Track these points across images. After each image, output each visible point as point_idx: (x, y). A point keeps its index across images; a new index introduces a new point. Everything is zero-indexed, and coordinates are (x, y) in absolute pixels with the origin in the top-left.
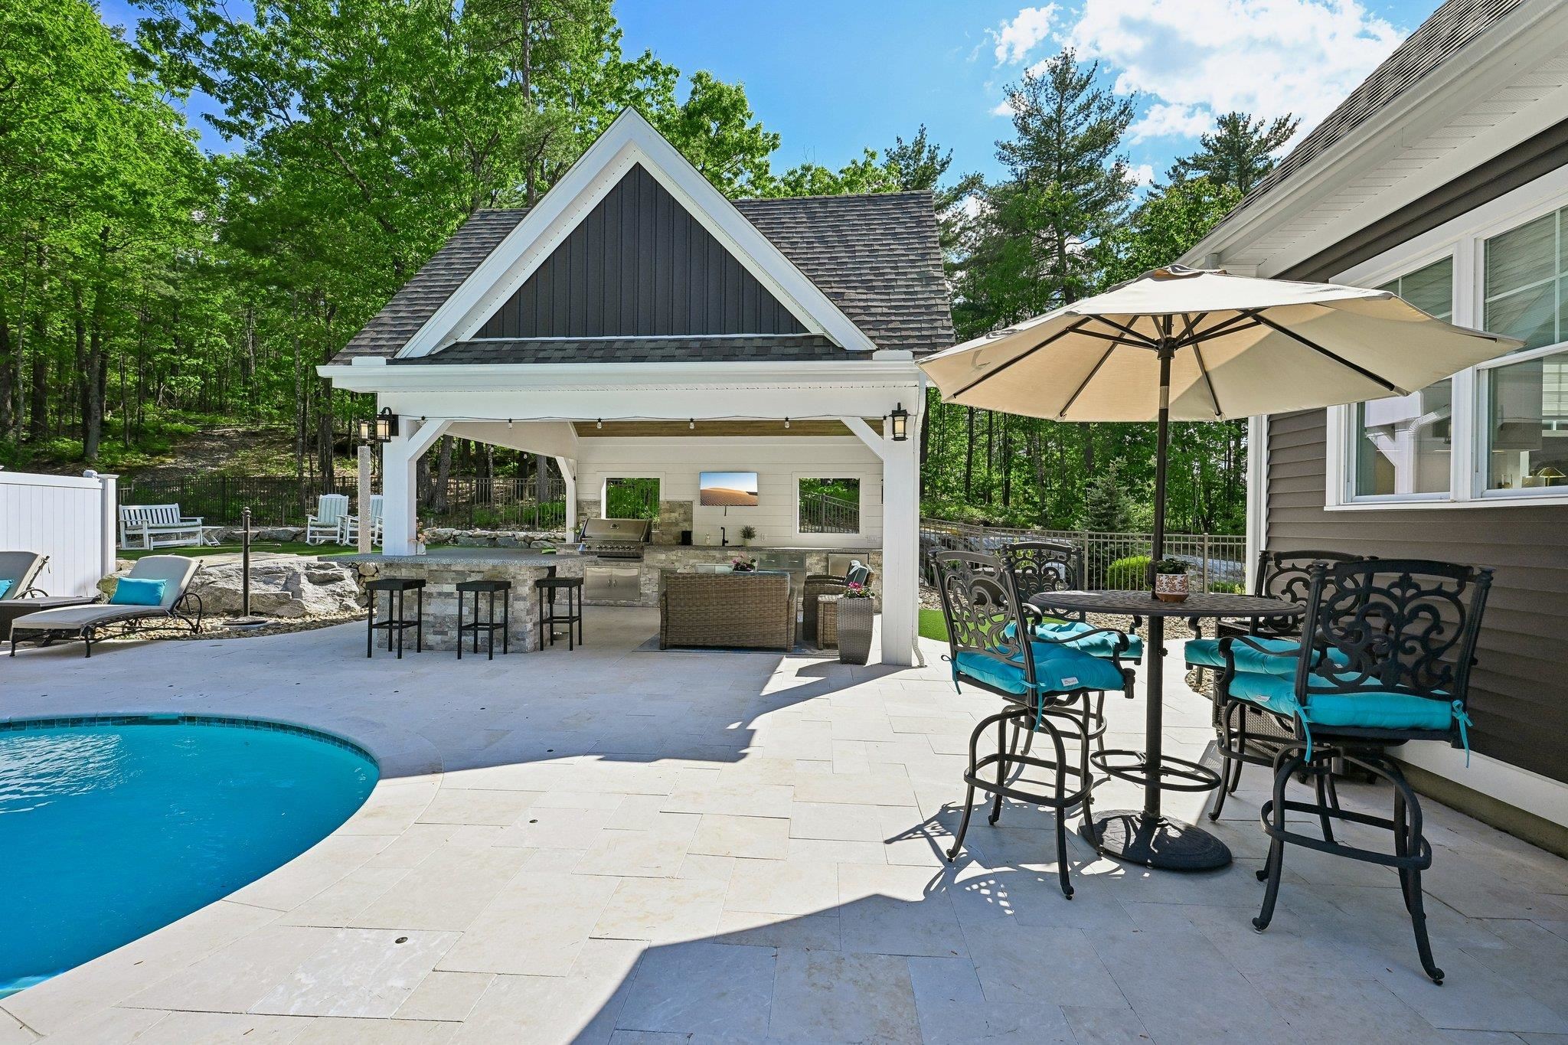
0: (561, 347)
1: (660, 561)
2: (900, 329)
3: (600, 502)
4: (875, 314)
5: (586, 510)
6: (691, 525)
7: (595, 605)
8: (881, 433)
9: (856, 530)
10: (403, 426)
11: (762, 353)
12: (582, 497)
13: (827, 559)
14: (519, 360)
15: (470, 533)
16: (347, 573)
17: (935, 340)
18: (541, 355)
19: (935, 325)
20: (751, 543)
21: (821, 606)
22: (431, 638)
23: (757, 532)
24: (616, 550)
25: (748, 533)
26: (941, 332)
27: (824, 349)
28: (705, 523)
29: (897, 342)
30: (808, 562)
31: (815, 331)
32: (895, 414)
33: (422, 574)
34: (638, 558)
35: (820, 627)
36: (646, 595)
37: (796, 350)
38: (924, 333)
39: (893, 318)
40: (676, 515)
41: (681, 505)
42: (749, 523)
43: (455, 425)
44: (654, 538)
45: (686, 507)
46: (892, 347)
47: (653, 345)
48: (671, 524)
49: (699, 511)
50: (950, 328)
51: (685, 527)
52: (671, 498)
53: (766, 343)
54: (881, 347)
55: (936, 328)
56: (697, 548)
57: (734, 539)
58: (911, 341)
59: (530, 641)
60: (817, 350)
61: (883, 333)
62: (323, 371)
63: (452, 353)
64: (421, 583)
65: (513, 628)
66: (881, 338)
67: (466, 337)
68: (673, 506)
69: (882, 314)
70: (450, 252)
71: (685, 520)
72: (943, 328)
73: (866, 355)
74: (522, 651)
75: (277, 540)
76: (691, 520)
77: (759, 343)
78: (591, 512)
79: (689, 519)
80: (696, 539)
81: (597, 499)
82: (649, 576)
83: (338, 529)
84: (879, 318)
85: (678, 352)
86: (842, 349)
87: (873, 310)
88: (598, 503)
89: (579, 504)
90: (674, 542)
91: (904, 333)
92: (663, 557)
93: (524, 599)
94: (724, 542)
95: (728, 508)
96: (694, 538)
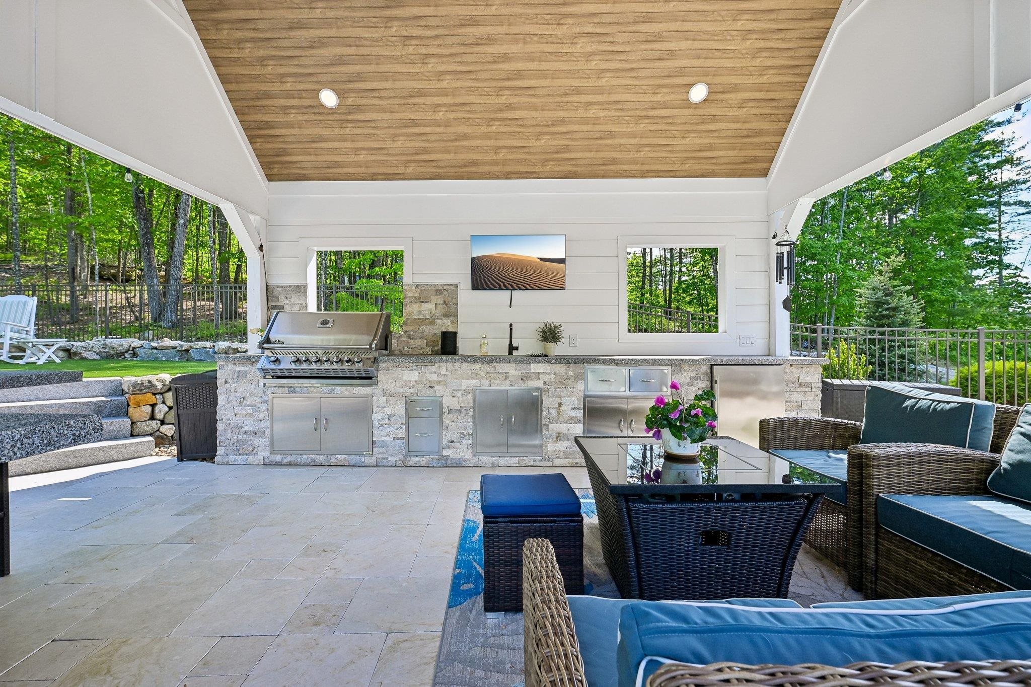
1: (407, 384)
3: (305, 287)
5: (282, 301)
6: (455, 322)
7: (290, 464)
9: (713, 327)
12: (274, 280)
20: (557, 349)
23: (566, 332)
24: (326, 366)
25: (550, 335)
28: (477, 320)
34: (368, 378)
36: (384, 445)
40: (430, 306)
41: (438, 291)
42: (552, 319)
44: (394, 344)
45: (446, 295)
48: (423, 322)
49: (467, 300)
51: (447, 325)
56: (473, 359)
57: (528, 344)
68: (424, 294)
71: (446, 315)
76: (455, 315)
78: (288, 303)
79: (451, 312)
80: (463, 346)
81: (301, 282)
82: (389, 411)
88: (301, 289)
89: (269, 292)
90: (428, 350)
94: (512, 349)
95: (516, 294)
96: (460, 343)
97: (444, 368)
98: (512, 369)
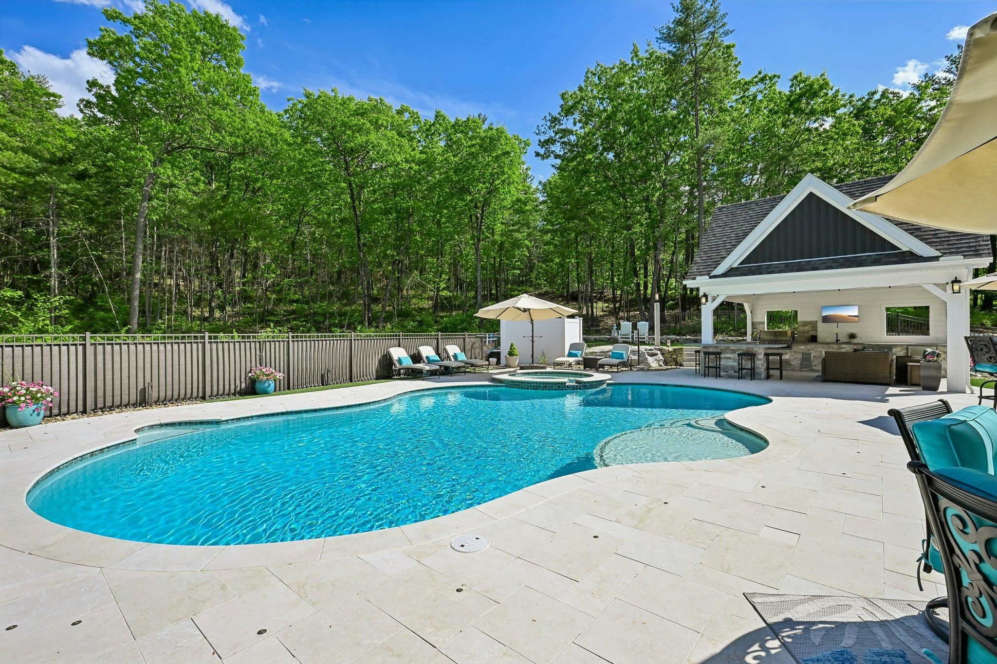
0: (777, 266)
1: (801, 349)
2: (956, 244)
4: (941, 237)
5: (757, 327)
6: (817, 333)
8: (945, 291)
10: (710, 299)
11: (877, 262)
12: (755, 320)
13: (907, 349)
14: (761, 273)
15: (684, 337)
16: (659, 352)
17: (978, 248)
18: (769, 270)
19: (979, 240)
20: (855, 341)
21: (909, 368)
22: (722, 373)
23: (858, 335)
25: (852, 336)
26: (982, 243)
27: (910, 257)
28: (825, 331)
29: (954, 250)
30: (894, 350)
31: (904, 249)
32: (953, 282)
33: (718, 350)
34: (789, 348)
35: (909, 376)
36: (794, 365)
37: (895, 259)
38: (971, 245)
39: (952, 238)
40: (807, 328)
41: (810, 323)
42: (854, 331)
43: (728, 297)
44: (797, 339)
45: (814, 325)
46: (951, 253)
47: (820, 262)
48: (805, 332)
49: (821, 326)
50: (988, 240)
51: (813, 333)
52: (803, 320)
53: (878, 257)
54: (944, 254)
55: (979, 241)
56: (823, 343)
57: (843, 338)
58: (963, 249)
59: (763, 376)
60: (907, 258)
61: (946, 247)
62: (684, 282)
63: (731, 272)
64: (720, 354)
65: (756, 371)
66: (943, 249)
67: (735, 265)
68: (805, 324)
69: (945, 237)
70: (712, 229)
71: (813, 330)
72: (984, 241)
73: (936, 259)
74: (760, 379)
75: (602, 341)
76: (816, 330)
77: (875, 257)
78: (760, 327)
79: (815, 329)
80: (820, 339)
81: (762, 321)
82: (795, 356)
83: (630, 336)
84: (943, 239)
85: (834, 265)
86: (922, 256)
87: (939, 235)
88: (763, 323)
89: (753, 324)
90: (808, 340)
91: (958, 246)
92: (803, 347)
93: (761, 360)
94: (837, 340)
95: (839, 324)
96: (818, 339)
97: (810, 346)
98: (835, 346)
